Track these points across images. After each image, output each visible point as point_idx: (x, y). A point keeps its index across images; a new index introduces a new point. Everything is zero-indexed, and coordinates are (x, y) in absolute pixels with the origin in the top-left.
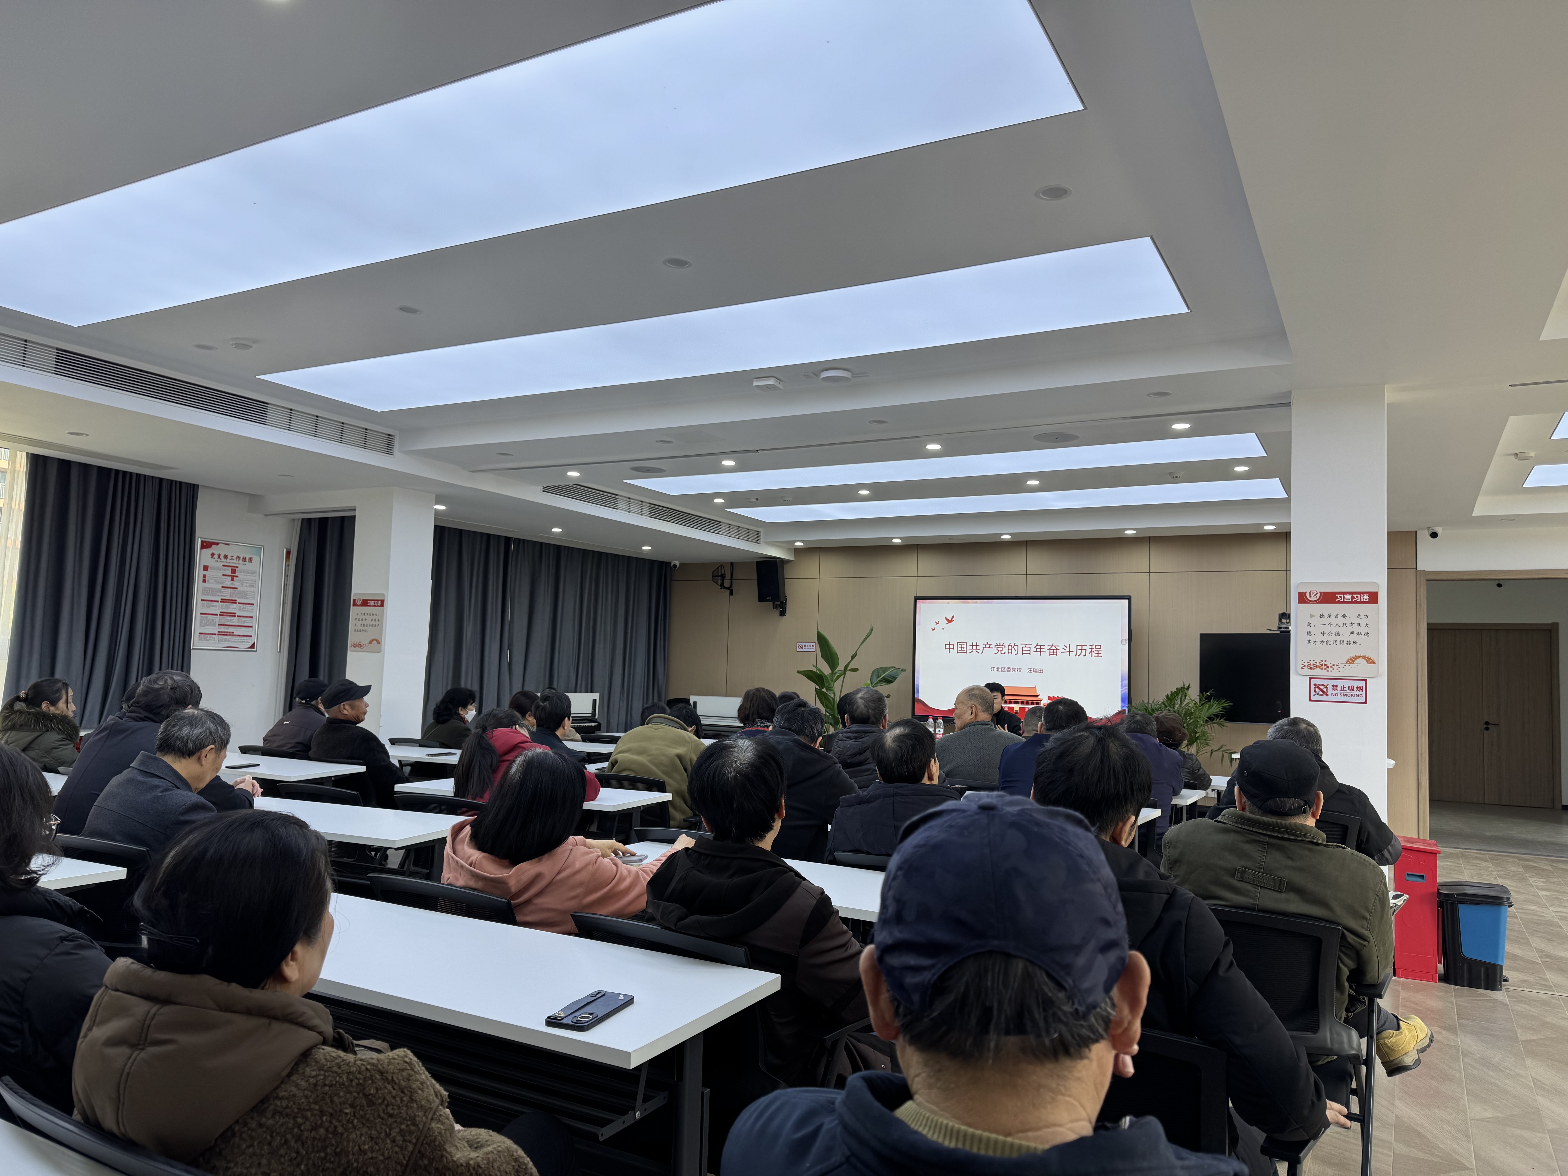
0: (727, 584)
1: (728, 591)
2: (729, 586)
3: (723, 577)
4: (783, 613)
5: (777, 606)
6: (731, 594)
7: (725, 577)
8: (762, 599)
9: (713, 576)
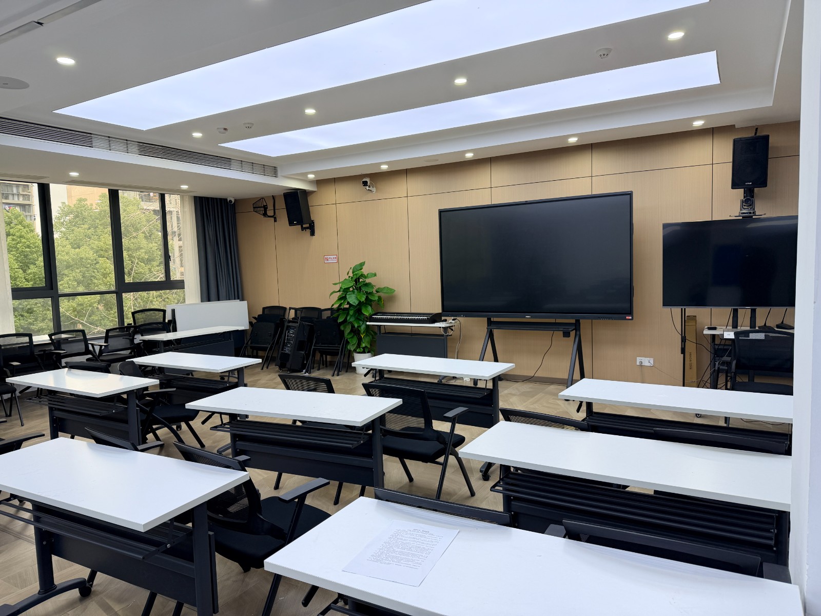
0: (270, 213)
1: (273, 219)
2: (272, 214)
3: (265, 208)
4: (313, 234)
5: (306, 228)
6: (275, 221)
7: (267, 208)
8: (291, 223)
9: (254, 208)
